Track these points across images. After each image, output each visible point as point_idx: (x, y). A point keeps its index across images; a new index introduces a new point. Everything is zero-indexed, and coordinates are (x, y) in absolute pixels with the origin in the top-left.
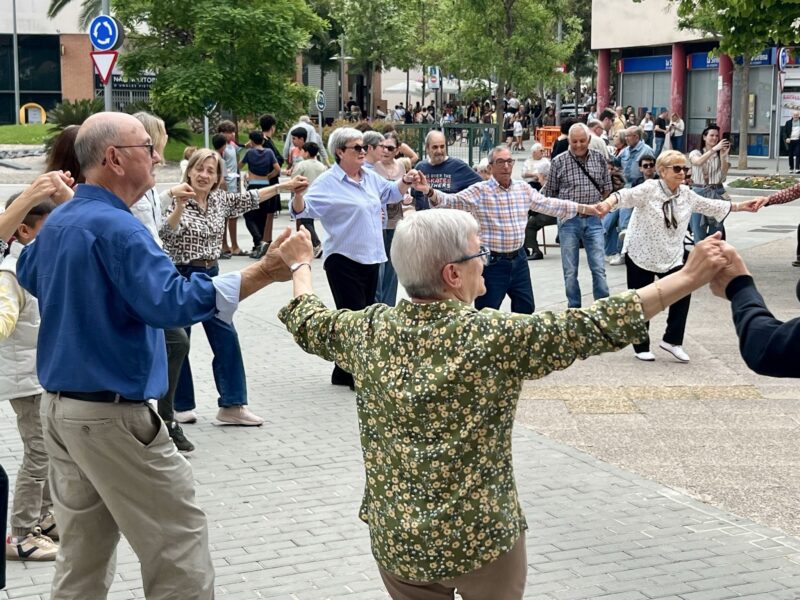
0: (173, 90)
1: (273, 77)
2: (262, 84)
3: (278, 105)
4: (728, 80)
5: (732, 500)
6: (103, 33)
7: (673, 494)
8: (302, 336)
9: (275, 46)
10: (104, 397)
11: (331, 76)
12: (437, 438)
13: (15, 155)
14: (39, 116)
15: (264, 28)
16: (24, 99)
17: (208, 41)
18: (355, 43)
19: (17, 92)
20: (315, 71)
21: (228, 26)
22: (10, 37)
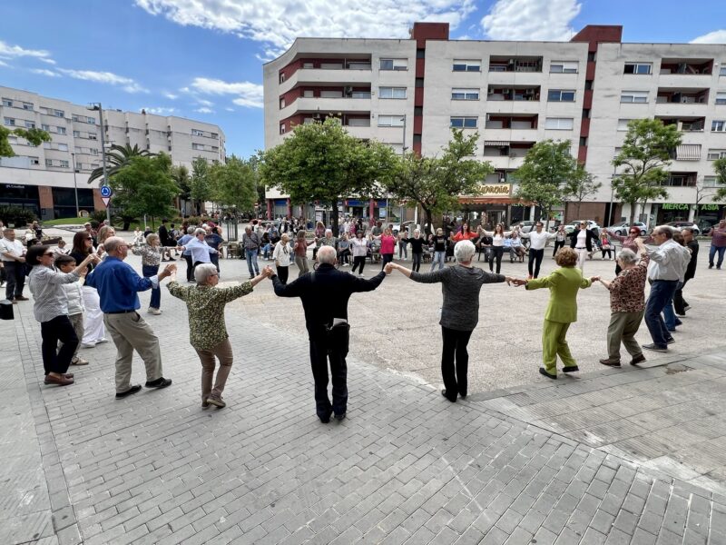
0: (131, 209)
1: (165, 206)
2: (161, 207)
3: (167, 215)
4: (302, 208)
5: (280, 325)
6: (105, 191)
7: (266, 325)
8: (172, 292)
9: (164, 197)
10: (123, 312)
11: (188, 203)
12: (205, 318)
13: (76, 228)
14: (86, 214)
15: (160, 191)
16: (80, 209)
17: (142, 195)
18: (196, 194)
19: (77, 207)
20: (183, 202)
21: (148, 190)
22: (74, 189)
